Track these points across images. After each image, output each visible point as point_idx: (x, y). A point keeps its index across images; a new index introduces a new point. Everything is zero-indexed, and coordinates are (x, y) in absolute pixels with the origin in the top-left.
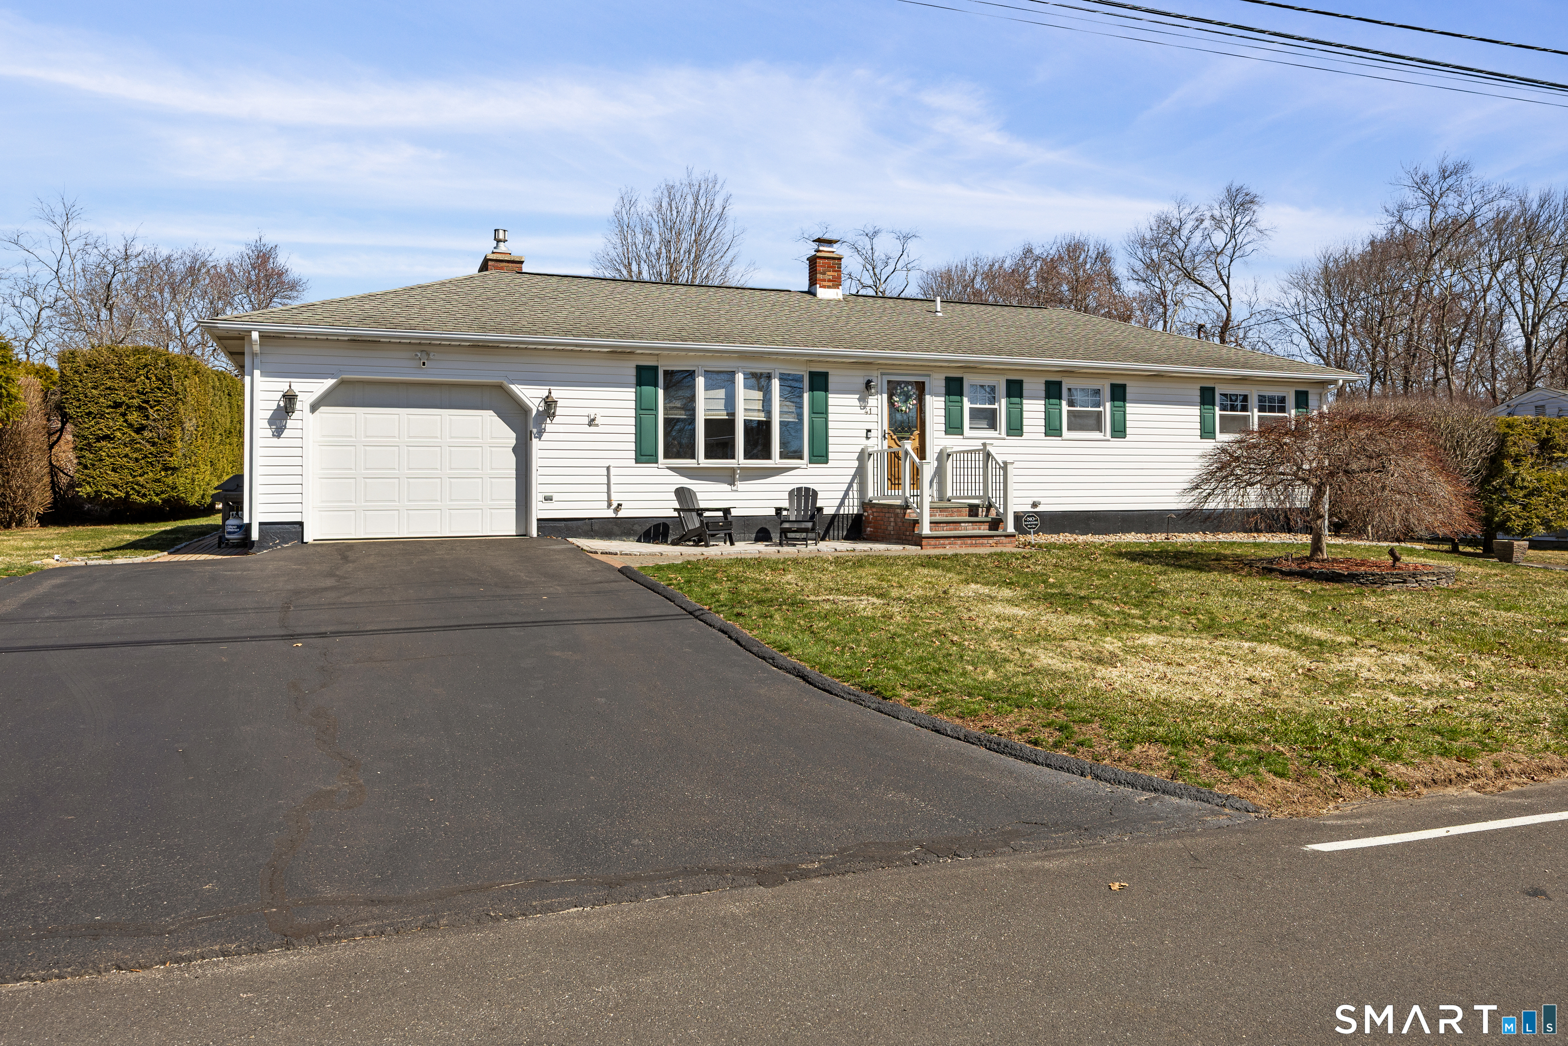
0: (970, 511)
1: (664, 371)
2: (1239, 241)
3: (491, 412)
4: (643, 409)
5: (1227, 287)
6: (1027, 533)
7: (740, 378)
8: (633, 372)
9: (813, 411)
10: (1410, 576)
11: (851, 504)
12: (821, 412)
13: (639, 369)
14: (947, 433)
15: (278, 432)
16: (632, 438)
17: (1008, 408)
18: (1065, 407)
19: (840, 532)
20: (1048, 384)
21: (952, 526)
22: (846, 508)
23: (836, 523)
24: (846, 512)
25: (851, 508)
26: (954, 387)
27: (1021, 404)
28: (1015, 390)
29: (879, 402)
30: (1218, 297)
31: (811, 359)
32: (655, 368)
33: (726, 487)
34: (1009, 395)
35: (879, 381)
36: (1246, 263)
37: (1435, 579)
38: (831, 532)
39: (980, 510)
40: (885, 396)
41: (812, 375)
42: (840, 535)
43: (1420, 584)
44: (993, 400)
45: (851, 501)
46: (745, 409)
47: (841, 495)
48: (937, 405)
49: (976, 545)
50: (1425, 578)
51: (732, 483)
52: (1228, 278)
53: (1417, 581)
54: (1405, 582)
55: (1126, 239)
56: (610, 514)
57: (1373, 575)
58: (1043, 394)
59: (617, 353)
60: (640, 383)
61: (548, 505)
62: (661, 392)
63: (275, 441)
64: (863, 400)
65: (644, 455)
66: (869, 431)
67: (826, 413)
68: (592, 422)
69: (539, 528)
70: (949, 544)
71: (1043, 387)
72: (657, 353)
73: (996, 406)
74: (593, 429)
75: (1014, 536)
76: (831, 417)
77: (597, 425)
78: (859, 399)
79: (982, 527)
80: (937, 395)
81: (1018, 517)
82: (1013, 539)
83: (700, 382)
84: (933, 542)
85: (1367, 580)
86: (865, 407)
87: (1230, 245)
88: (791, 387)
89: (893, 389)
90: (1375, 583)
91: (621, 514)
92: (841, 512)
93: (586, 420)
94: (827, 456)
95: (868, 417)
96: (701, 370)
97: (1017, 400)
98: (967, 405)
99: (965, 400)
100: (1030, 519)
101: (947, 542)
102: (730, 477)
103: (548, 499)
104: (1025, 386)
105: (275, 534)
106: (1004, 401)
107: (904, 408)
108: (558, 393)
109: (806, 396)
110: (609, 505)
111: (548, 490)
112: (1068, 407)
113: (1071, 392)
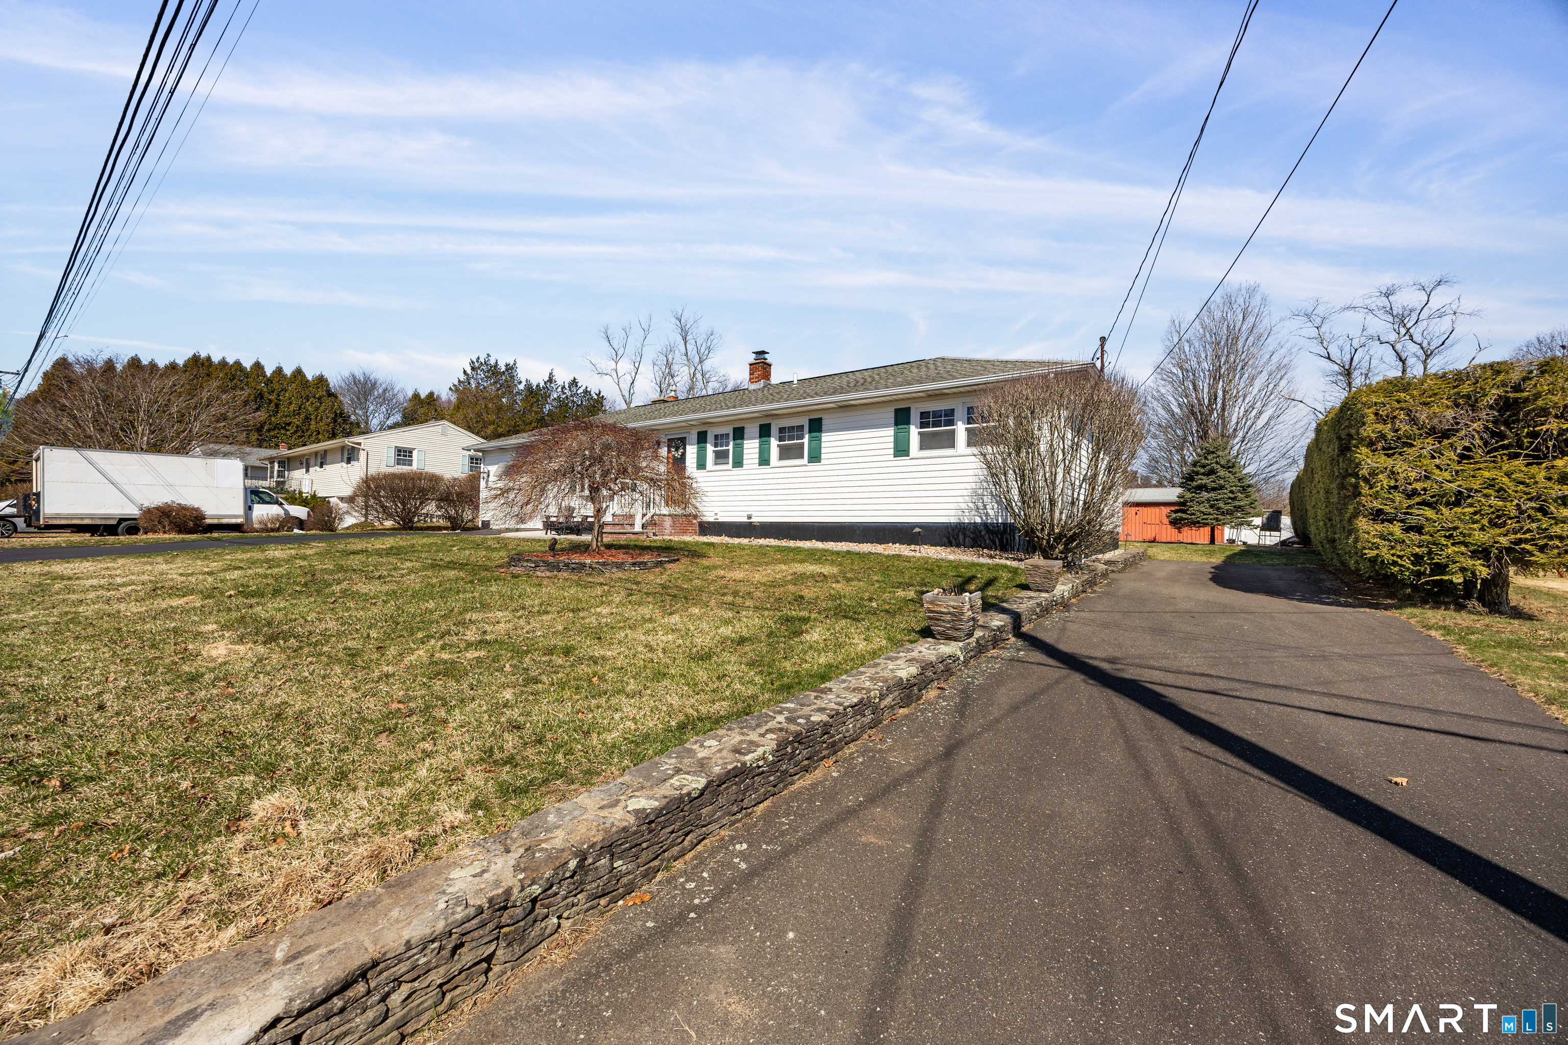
14: (697, 469)
17: (734, 448)
18: (774, 443)
20: (762, 426)
26: (702, 438)
27: (743, 444)
28: (739, 434)
34: (735, 439)
40: (666, 449)
44: (727, 444)
48: (692, 451)
58: (758, 434)
71: (758, 429)
73: (728, 447)
80: (692, 445)
89: (671, 443)
97: (740, 442)
98: (711, 449)
99: (710, 445)
104: (745, 431)
106: (732, 443)
112: (778, 443)
113: (782, 430)
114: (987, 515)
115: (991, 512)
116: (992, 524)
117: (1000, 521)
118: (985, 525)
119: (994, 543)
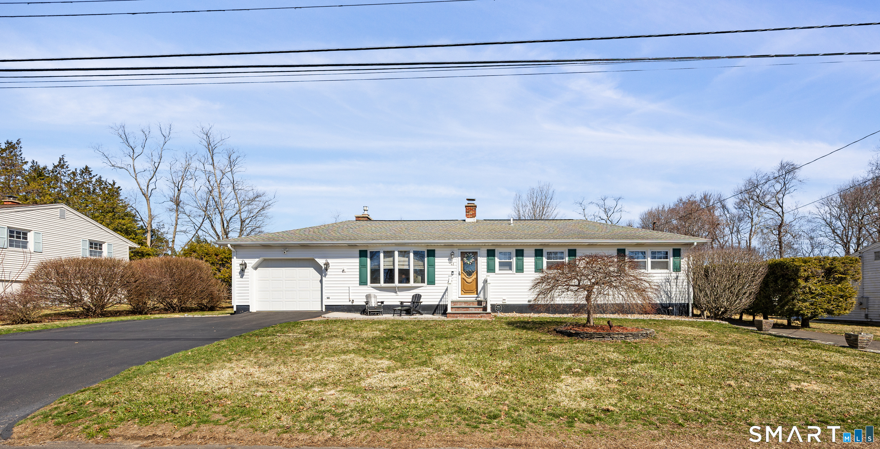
0: (478, 303)
1: (370, 252)
2: (787, 187)
3: (312, 268)
4: (363, 266)
5: (782, 207)
6: (496, 312)
7: (396, 253)
8: (358, 252)
9: (429, 265)
10: (606, 335)
11: (445, 300)
12: (432, 265)
13: (360, 251)
14: (488, 272)
15: (242, 277)
16: (358, 276)
17: (516, 261)
18: (545, 260)
19: (441, 311)
20: (536, 251)
21: (465, 309)
22: (443, 302)
23: (439, 308)
24: (443, 304)
25: (445, 302)
26: (491, 253)
27: (523, 259)
28: (520, 253)
29: (457, 261)
30: (777, 212)
31: (427, 244)
32: (366, 251)
33: (394, 294)
34: (517, 256)
35: (458, 252)
36: (792, 196)
37: (624, 336)
38: (437, 311)
39: (483, 303)
40: (460, 258)
41: (428, 251)
42: (441, 312)
43: (612, 339)
44: (510, 258)
45: (445, 299)
46: (399, 265)
47: (441, 297)
48: (483, 261)
49: (472, 317)
50: (617, 336)
51: (396, 293)
52: (782, 204)
53: (611, 338)
54: (603, 337)
55: (733, 191)
56: (350, 304)
57: (587, 334)
58: (534, 255)
59: (352, 246)
60: (361, 256)
61: (328, 300)
62: (369, 260)
63: (241, 279)
64: (450, 259)
65: (363, 282)
66: (453, 272)
67: (434, 265)
68: (343, 271)
69: (326, 308)
70: (459, 316)
71: (534, 252)
72: (367, 245)
73: (512, 260)
74: (344, 273)
75: (490, 313)
76: (436, 267)
77: (345, 272)
78: (448, 260)
79: (479, 310)
80: (483, 257)
81: (493, 306)
82: (490, 315)
83: (382, 255)
84: (452, 315)
85: (584, 336)
86: (451, 263)
87: (783, 189)
88: (419, 255)
89: (463, 255)
90: (588, 338)
91: (354, 304)
92: (441, 303)
93: (342, 270)
94: (434, 282)
95: (452, 267)
96: (381, 251)
97: (521, 258)
98: (497, 260)
99: (496, 258)
100: (498, 307)
101: (458, 315)
102: (394, 290)
103: (328, 298)
104: (525, 252)
105: (242, 309)
106: (514, 258)
107: (468, 263)
108: (330, 261)
109: (426, 259)
110: (350, 301)
111: (328, 295)
112: (547, 260)
113: (549, 253)
114: (662, 300)
115: (664, 299)
116: (664, 304)
117: (668, 302)
118: (661, 304)
119: (665, 312)
